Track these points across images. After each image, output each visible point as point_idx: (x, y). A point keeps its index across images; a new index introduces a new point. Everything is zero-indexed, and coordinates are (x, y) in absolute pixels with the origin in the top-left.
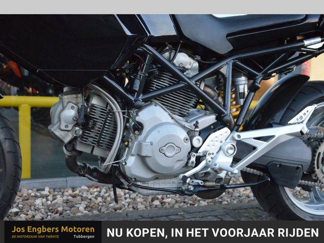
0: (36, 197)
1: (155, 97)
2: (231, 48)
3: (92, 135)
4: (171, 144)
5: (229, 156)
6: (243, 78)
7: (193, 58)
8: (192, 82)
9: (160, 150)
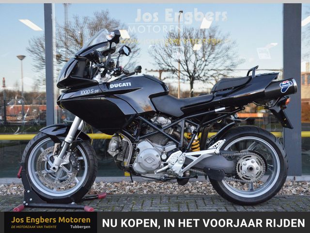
0: (128, 185)
1: (147, 137)
2: (183, 114)
3: (122, 153)
4: (149, 157)
5: (180, 163)
6: (192, 127)
7: (168, 119)
8: (161, 130)
9: (145, 160)
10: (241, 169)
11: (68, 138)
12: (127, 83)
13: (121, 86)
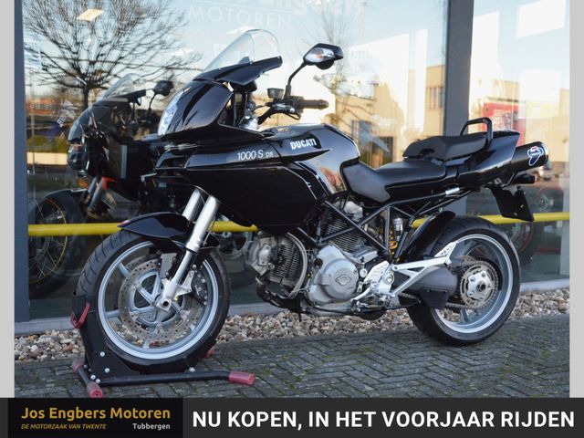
1: (333, 238)
2: (389, 197)
3: (283, 269)
5: (388, 283)
6: (399, 219)
7: (359, 205)
8: (359, 227)
9: (336, 280)
10: (467, 287)
11: (193, 243)
12: (311, 140)
13: (304, 146)
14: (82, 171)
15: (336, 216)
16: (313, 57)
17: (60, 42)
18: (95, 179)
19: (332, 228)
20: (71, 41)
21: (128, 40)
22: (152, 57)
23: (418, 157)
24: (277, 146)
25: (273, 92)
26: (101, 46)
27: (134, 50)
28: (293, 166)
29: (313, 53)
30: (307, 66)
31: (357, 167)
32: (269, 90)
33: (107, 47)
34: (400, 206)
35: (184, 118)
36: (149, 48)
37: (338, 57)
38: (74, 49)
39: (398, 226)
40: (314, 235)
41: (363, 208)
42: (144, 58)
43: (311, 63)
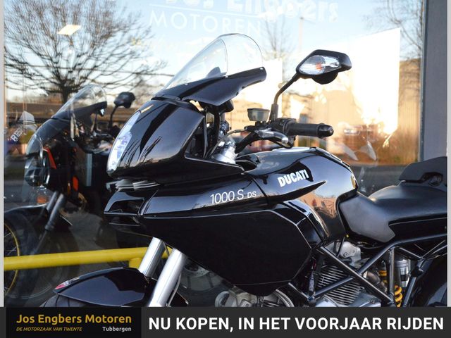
2: (394, 235)
6: (404, 261)
7: (356, 245)
8: (359, 275)
12: (302, 172)
13: (295, 180)
14: (41, 186)
15: (330, 262)
16: (310, 68)
17: (43, 53)
18: (55, 194)
19: (326, 278)
20: (52, 53)
21: (101, 51)
22: (123, 66)
23: (420, 182)
24: (260, 182)
25: (255, 114)
26: (79, 56)
27: (107, 59)
28: (280, 206)
29: (310, 62)
30: (301, 80)
31: (356, 200)
32: (250, 111)
33: (84, 57)
34: (407, 246)
35: (142, 146)
36: (121, 58)
37: (344, 68)
38: (54, 60)
39: (403, 269)
40: (306, 290)
41: (362, 249)
42: (116, 67)
43: (306, 76)
